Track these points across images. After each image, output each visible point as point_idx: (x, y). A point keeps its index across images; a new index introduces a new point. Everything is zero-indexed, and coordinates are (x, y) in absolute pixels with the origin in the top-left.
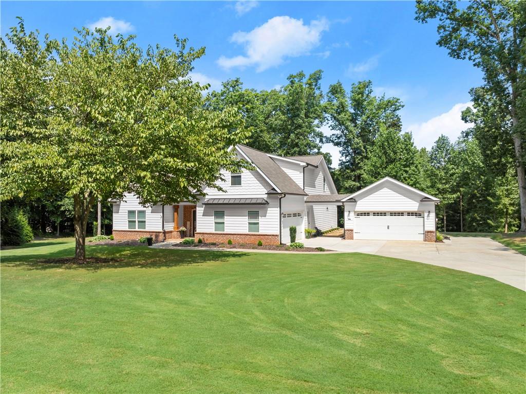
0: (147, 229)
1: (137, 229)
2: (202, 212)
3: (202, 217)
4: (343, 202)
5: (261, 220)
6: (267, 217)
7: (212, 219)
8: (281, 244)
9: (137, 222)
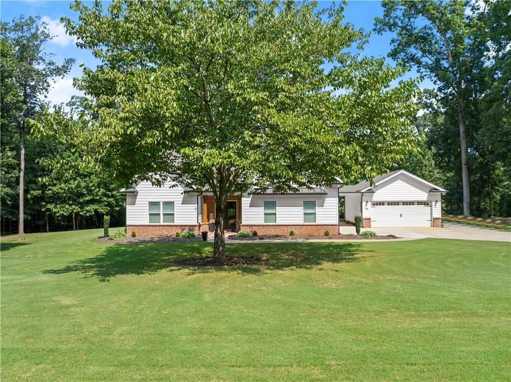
0: (176, 223)
1: (162, 223)
2: (249, 202)
3: (248, 208)
4: (362, 193)
5: (318, 210)
6: (324, 207)
7: (261, 210)
8: (339, 234)
9: (162, 215)
